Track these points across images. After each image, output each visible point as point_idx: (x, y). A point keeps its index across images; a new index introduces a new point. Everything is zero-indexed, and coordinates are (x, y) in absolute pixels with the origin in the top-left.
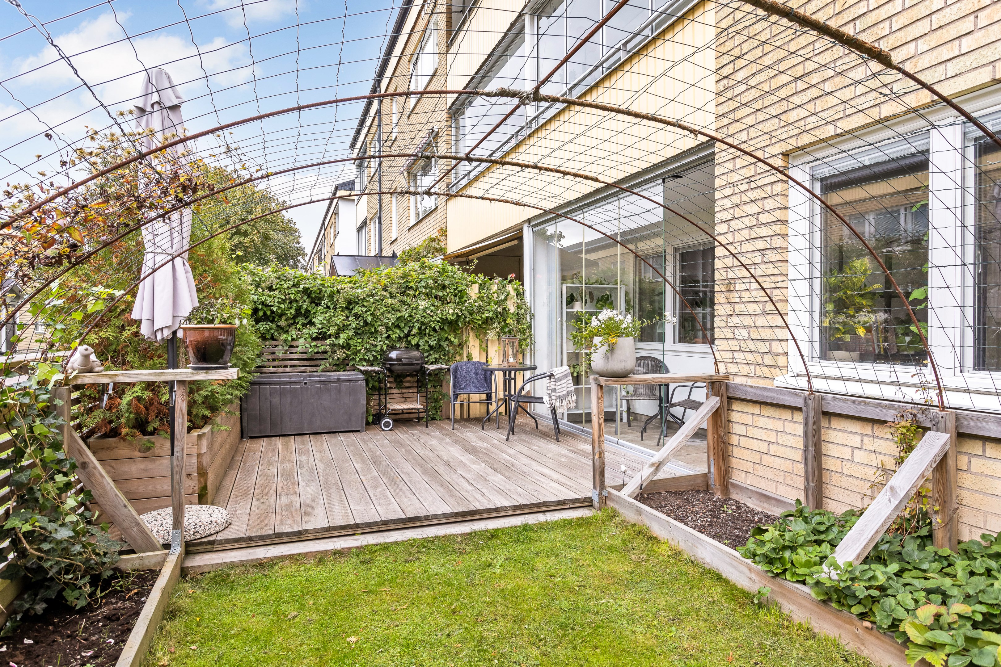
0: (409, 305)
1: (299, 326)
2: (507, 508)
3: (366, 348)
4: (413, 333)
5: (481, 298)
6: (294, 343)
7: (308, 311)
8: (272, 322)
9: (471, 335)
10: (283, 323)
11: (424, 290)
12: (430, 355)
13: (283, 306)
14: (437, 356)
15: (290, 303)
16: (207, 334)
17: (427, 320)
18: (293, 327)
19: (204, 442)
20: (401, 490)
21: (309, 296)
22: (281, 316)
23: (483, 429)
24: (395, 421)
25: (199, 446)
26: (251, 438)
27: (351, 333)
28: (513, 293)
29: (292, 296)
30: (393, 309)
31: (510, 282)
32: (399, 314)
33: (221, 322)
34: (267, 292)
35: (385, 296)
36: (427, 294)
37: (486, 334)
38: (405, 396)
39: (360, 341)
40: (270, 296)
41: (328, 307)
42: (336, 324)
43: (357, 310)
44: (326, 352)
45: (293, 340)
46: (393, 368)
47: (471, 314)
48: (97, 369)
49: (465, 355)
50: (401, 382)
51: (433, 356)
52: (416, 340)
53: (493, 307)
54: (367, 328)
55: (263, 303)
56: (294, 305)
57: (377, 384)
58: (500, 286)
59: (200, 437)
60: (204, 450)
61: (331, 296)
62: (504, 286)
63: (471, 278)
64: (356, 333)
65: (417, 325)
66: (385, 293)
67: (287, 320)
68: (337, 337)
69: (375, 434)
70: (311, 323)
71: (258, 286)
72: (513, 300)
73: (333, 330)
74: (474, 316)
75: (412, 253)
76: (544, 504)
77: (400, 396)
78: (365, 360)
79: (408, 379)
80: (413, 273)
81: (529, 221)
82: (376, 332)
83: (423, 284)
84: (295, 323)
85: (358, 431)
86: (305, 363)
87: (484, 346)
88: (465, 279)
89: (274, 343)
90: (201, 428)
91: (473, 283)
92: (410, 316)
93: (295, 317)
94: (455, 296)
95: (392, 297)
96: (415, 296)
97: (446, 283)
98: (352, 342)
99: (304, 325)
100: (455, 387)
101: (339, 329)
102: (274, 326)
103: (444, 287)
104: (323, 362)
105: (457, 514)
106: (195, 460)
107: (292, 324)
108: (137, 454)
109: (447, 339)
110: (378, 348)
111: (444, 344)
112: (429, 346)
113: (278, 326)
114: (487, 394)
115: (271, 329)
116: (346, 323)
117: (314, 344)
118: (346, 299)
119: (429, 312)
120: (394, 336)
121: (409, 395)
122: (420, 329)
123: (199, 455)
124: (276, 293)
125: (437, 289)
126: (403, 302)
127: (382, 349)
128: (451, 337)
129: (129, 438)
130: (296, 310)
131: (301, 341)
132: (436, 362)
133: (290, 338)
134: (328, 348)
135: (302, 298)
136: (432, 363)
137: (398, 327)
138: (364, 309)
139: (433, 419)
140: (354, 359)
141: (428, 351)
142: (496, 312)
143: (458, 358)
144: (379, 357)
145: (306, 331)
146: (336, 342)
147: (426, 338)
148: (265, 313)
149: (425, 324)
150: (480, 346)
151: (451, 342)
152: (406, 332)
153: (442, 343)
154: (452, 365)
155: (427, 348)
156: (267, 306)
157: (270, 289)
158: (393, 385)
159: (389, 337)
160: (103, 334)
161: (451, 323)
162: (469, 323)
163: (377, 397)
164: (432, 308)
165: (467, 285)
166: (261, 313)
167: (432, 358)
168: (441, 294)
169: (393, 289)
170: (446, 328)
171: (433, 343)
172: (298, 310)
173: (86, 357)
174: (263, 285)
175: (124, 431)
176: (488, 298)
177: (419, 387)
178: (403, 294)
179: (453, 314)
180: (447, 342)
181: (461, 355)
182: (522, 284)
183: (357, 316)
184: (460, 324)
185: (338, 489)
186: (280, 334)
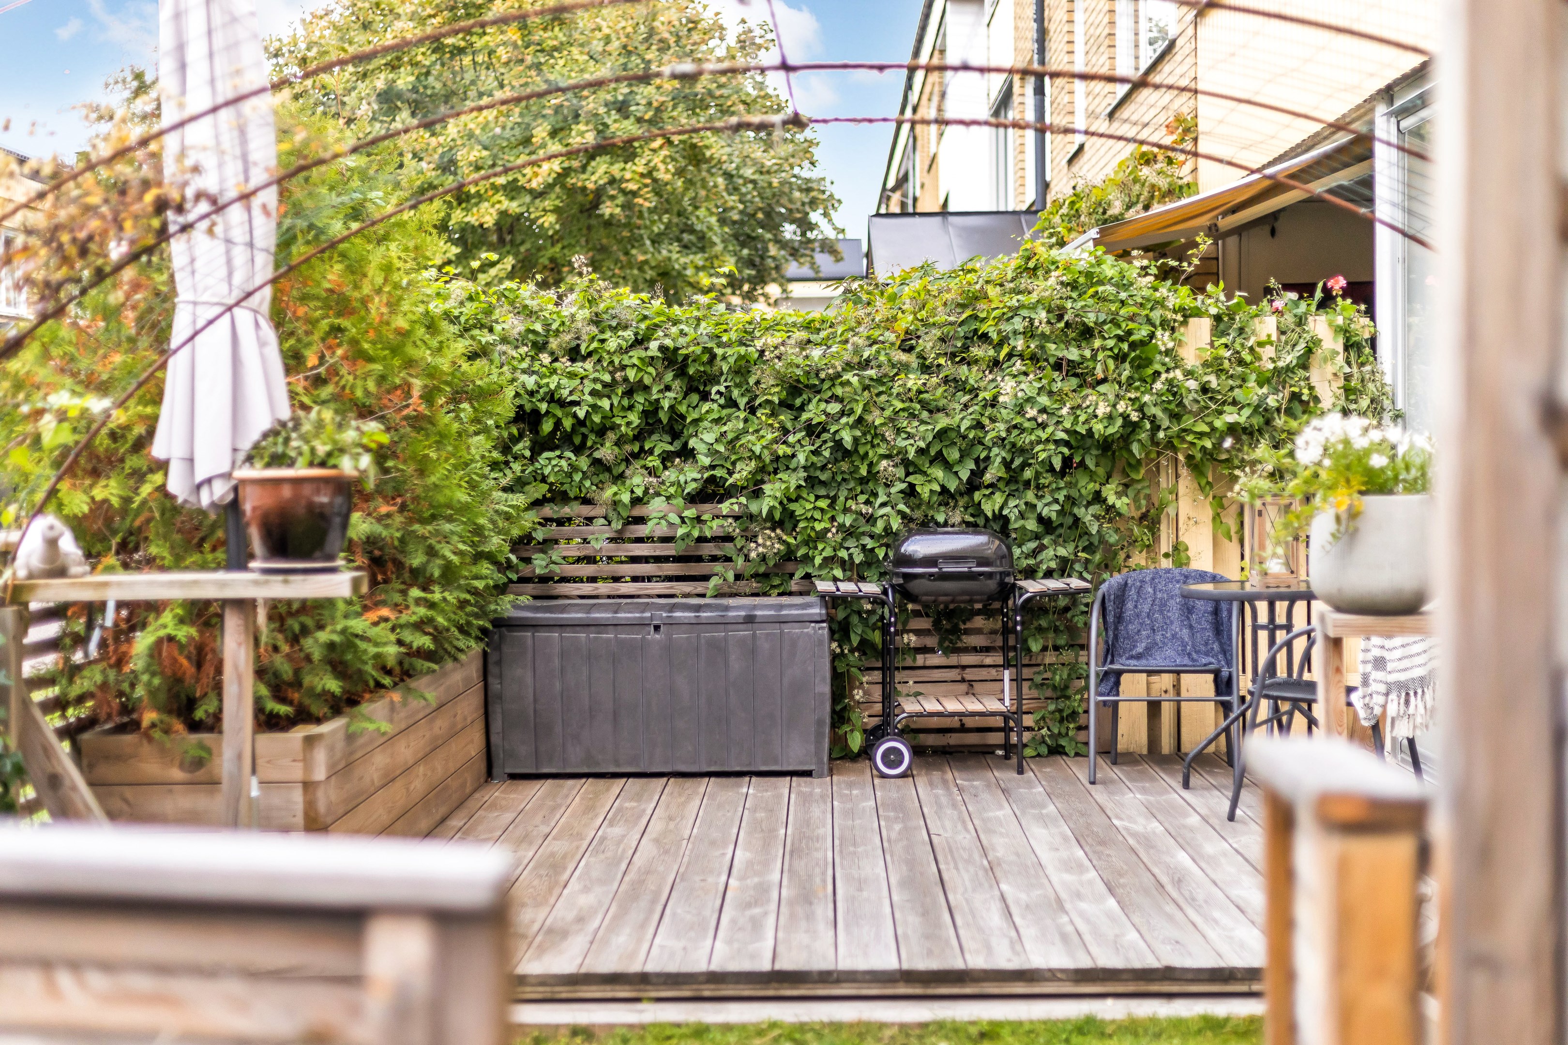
0: (974, 391)
1: (653, 461)
2: (1052, 975)
3: (841, 527)
4: (988, 477)
5: (1215, 365)
6: (637, 512)
7: (677, 417)
8: (578, 450)
9: (1186, 483)
10: (607, 452)
11: (1019, 344)
12: (1042, 548)
13: (605, 404)
14: (1062, 552)
15: (629, 393)
16: (287, 492)
17: (1028, 438)
18: (637, 464)
19: (320, 757)
20: (810, 917)
21: (681, 372)
22: (601, 432)
23: (1186, 785)
24: (918, 751)
25: (307, 763)
26: (514, 777)
27: (793, 480)
28: (1332, 343)
29: (631, 374)
30: (924, 405)
31: (1327, 302)
32: (943, 422)
33: (311, 464)
34: (564, 363)
35: (905, 367)
36: (1034, 358)
37: (1235, 479)
38: (969, 674)
39: (823, 504)
40: (572, 375)
41: (732, 403)
42: (753, 456)
43: (814, 412)
44: (729, 539)
45: (636, 501)
46: (915, 586)
47: (1176, 417)
48: (74, 570)
49: (1165, 546)
50: (956, 631)
51: (1050, 553)
52: (999, 498)
53: (1253, 392)
54: (845, 466)
55: (552, 398)
56: (640, 398)
57: (876, 637)
58: (1289, 319)
59: (310, 741)
60: (320, 774)
61: (742, 370)
62: (1301, 321)
63: (1182, 296)
64: (812, 482)
65: (998, 454)
66: (904, 357)
67: (618, 443)
68: (757, 494)
69: (850, 785)
70: (687, 454)
71: (540, 347)
72: (1330, 369)
73: (743, 472)
74: (1188, 422)
75: (1083, 206)
76: (1168, 974)
77: (954, 674)
78: (843, 563)
79: (979, 622)
80: (993, 291)
81: (1388, 93)
82: (873, 475)
83: (1018, 324)
84: (642, 453)
85: (808, 774)
86: (671, 569)
87: (1231, 522)
88: (1160, 303)
89: (586, 510)
90: (319, 721)
91: (1187, 314)
92: (979, 425)
93: (639, 437)
94: (1121, 358)
95: (925, 369)
96: (996, 364)
97: (1090, 319)
98: (797, 509)
99: (666, 459)
100: (1110, 652)
101: (762, 469)
102: (584, 463)
103: (1087, 333)
104: (718, 567)
105: (908, 976)
106: (297, 796)
107: (636, 456)
108: (177, 774)
109: (1098, 498)
110: (880, 525)
111: (1087, 515)
112: (1041, 519)
113: (597, 462)
114: (1217, 673)
115: (574, 468)
116: (782, 450)
117: (691, 513)
118: (781, 379)
119: (1031, 412)
120: (924, 491)
121: (983, 674)
122: (1007, 464)
123: (308, 786)
124: (589, 365)
125: (1063, 339)
126: (960, 385)
127: (887, 530)
128: (1110, 493)
129: (157, 734)
130: (645, 414)
131: (657, 506)
132: (1064, 568)
133: (626, 498)
134: (731, 527)
135: (659, 376)
136: (1049, 574)
137: (940, 459)
138: (834, 408)
139: (1056, 751)
140: (807, 559)
141: (1037, 537)
142: (1260, 409)
143: (1139, 559)
144: (881, 553)
145: (670, 475)
146: (754, 508)
147: (1030, 496)
148: (558, 424)
149: (1022, 451)
150: (1216, 518)
151: (1111, 508)
152: (965, 475)
153: (1080, 512)
154: (1112, 581)
155: (1032, 525)
156: (562, 404)
157: (574, 354)
158: (931, 641)
159: (911, 492)
160: (99, 493)
161: (1106, 446)
162: (1170, 445)
163: (877, 676)
164: (1044, 400)
165: (1165, 324)
166: (547, 427)
167: (1049, 558)
168: (1073, 354)
169: (927, 343)
170: (1090, 463)
171: (1050, 511)
172: (651, 413)
173: (52, 543)
174: (554, 344)
175: (149, 717)
176: (1241, 362)
177: (1005, 649)
178: (960, 357)
179: (1110, 417)
180: (1095, 509)
181: (1150, 548)
182: (1370, 313)
183: (813, 430)
184: (1135, 448)
185: (654, 902)
186: (600, 485)
